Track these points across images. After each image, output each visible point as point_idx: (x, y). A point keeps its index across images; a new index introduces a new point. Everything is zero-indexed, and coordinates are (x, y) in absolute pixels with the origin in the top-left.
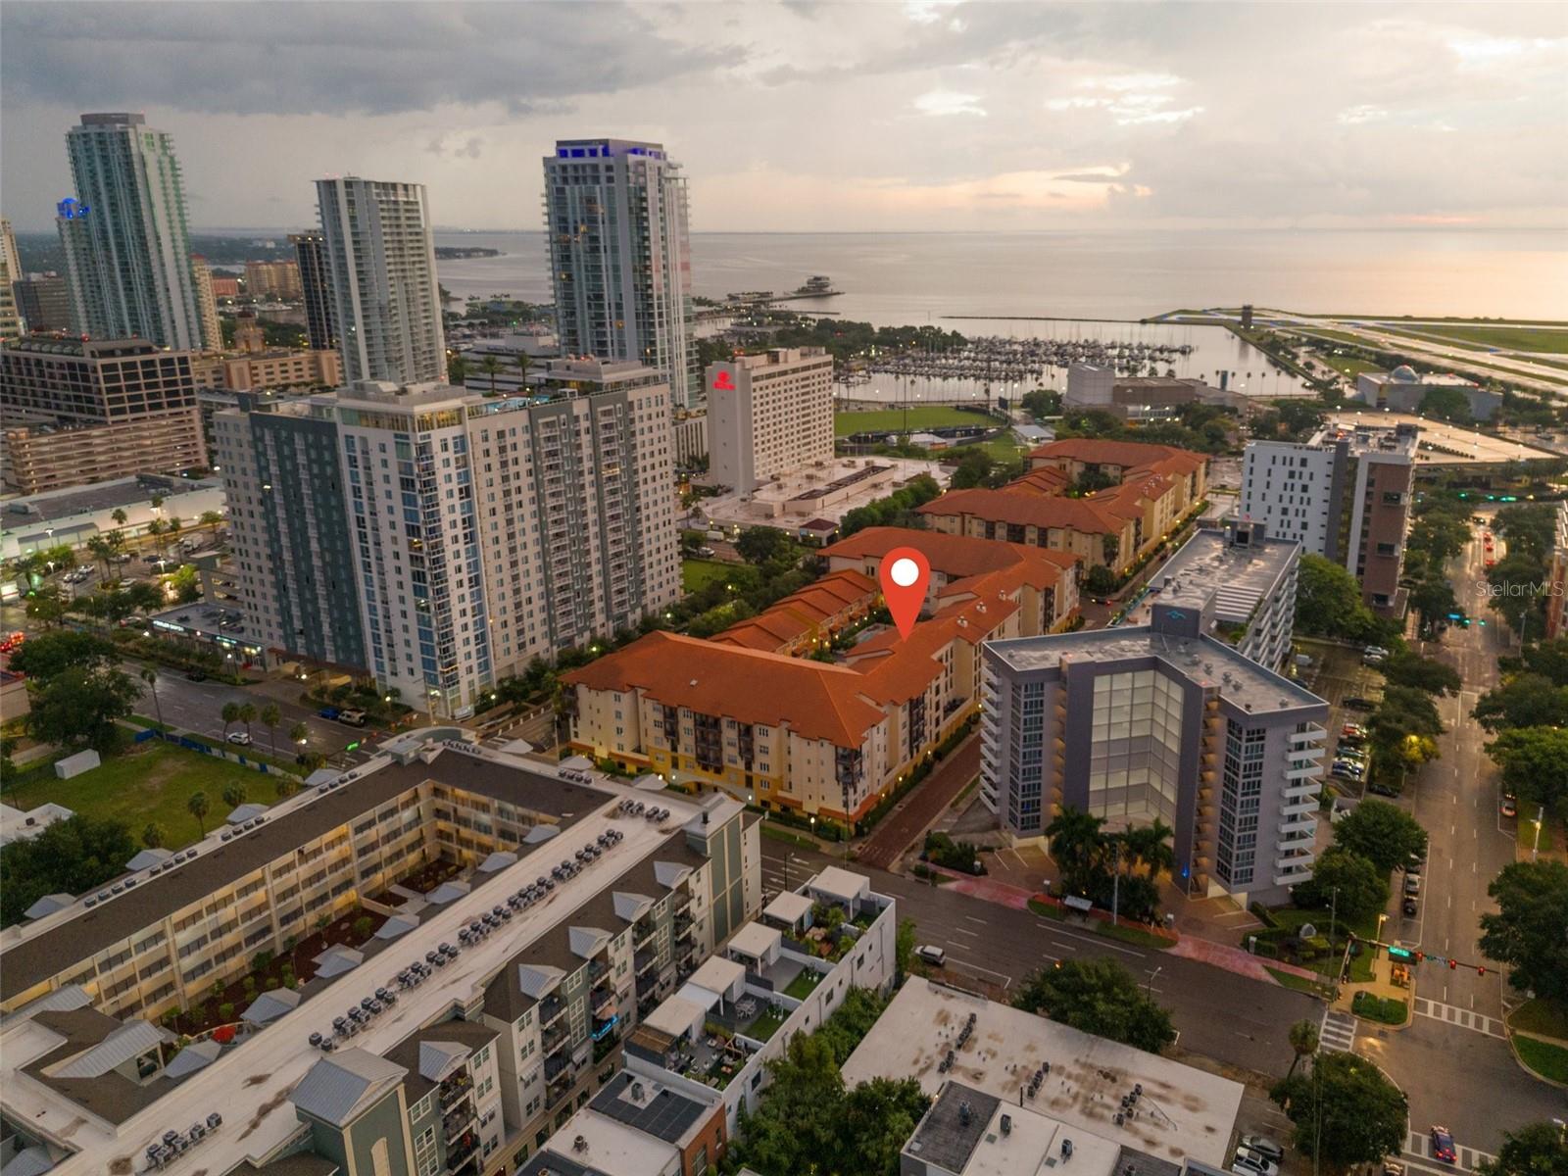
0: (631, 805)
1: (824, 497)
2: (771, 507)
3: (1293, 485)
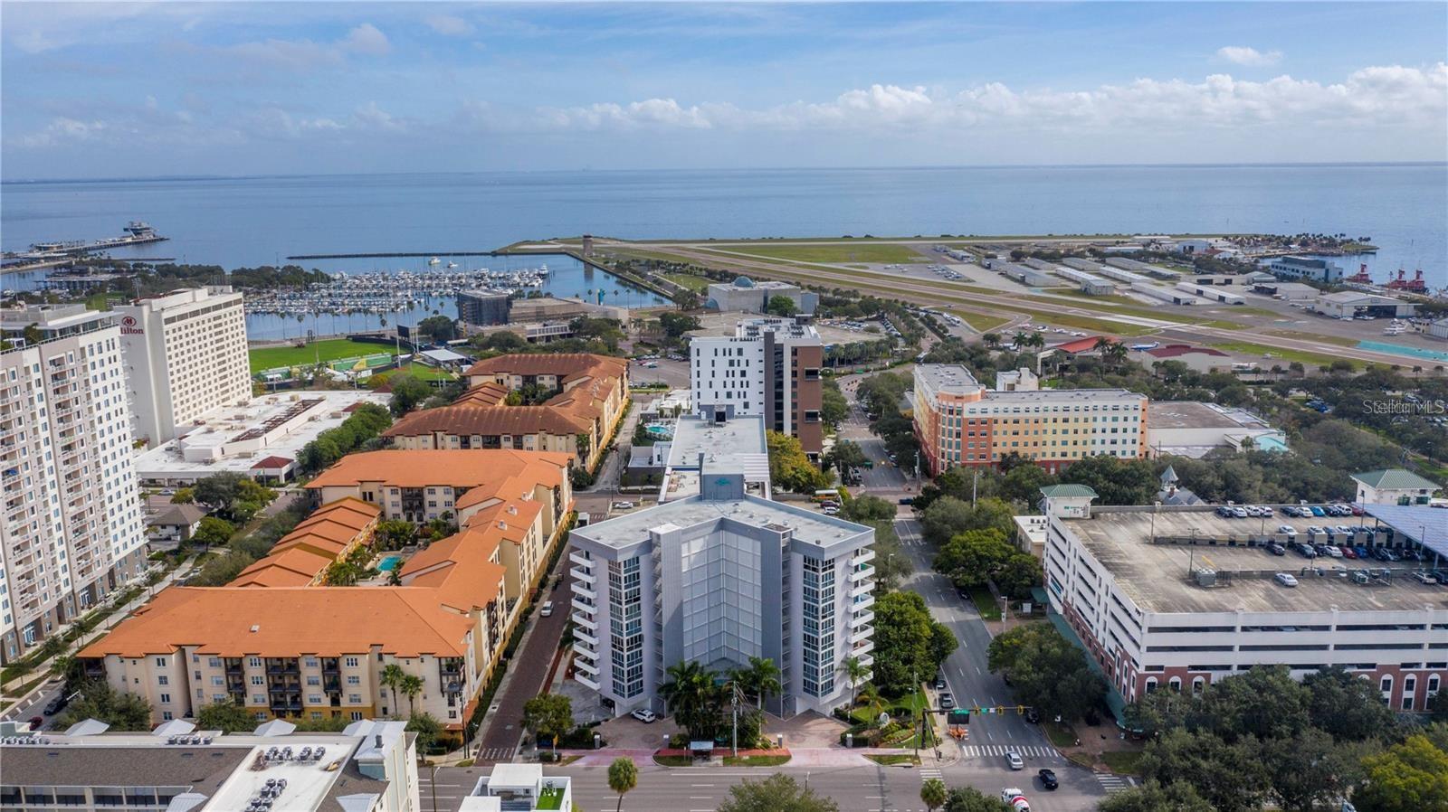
0: (276, 753)
1: (265, 435)
2: (210, 452)
3: (733, 372)
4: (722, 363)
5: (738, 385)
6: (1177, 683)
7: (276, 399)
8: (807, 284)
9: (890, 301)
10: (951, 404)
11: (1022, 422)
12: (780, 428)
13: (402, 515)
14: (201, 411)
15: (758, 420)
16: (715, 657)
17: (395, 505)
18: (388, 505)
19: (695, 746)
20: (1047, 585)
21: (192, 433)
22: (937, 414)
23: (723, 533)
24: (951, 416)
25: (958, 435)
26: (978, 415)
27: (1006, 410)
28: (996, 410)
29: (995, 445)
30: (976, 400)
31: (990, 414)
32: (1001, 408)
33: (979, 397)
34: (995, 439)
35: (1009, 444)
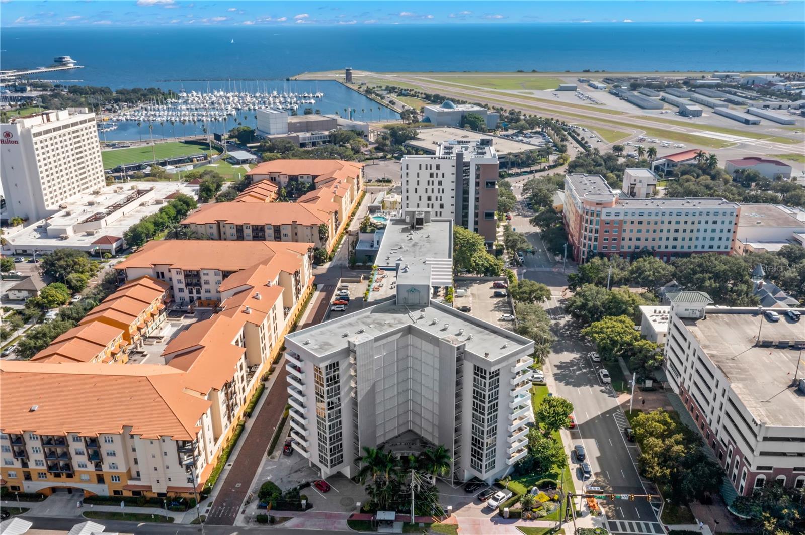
1: (106, 218)
2: (64, 231)
3: (433, 182)
4: (425, 175)
6: (783, 480)
7: (121, 188)
8: (492, 105)
9: (548, 120)
10: (593, 209)
11: (645, 223)
12: (465, 224)
14: (66, 197)
16: (403, 430)
18: (175, 281)
19: (381, 516)
20: (665, 367)
21: (56, 215)
22: (581, 215)
23: (410, 337)
24: (592, 218)
25: (597, 231)
26: (612, 217)
27: (633, 214)
28: (626, 214)
29: (624, 239)
30: (611, 207)
31: (621, 217)
32: (630, 212)
33: (614, 203)
34: (624, 235)
35: (634, 239)
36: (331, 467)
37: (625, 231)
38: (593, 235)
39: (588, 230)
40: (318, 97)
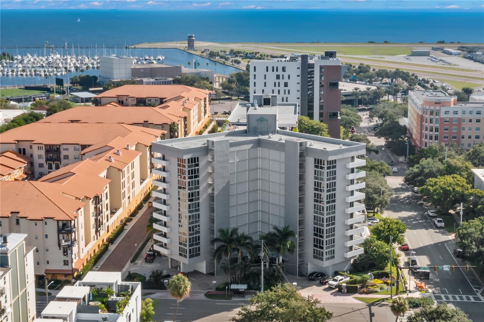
3: (279, 83)
4: (272, 76)
5: (282, 92)
10: (432, 108)
12: (311, 116)
13: (45, 163)
15: (294, 107)
17: (40, 157)
18: (36, 157)
19: (233, 287)
22: (422, 116)
23: (260, 150)
24: (432, 117)
25: (437, 130)
26: (451, 115)
27: (471, 113)
28: (464, 113)
29: (463, 137)
30: (450, 106)
31: (459, 115)
32: (467, 111)
33: (452, 103)
34: (463, 133)
35: (473, 137)
36: (190, 257)
37: (464, 129)
38: (434, 133)
39: (429, 129)
40: (159, 60)
